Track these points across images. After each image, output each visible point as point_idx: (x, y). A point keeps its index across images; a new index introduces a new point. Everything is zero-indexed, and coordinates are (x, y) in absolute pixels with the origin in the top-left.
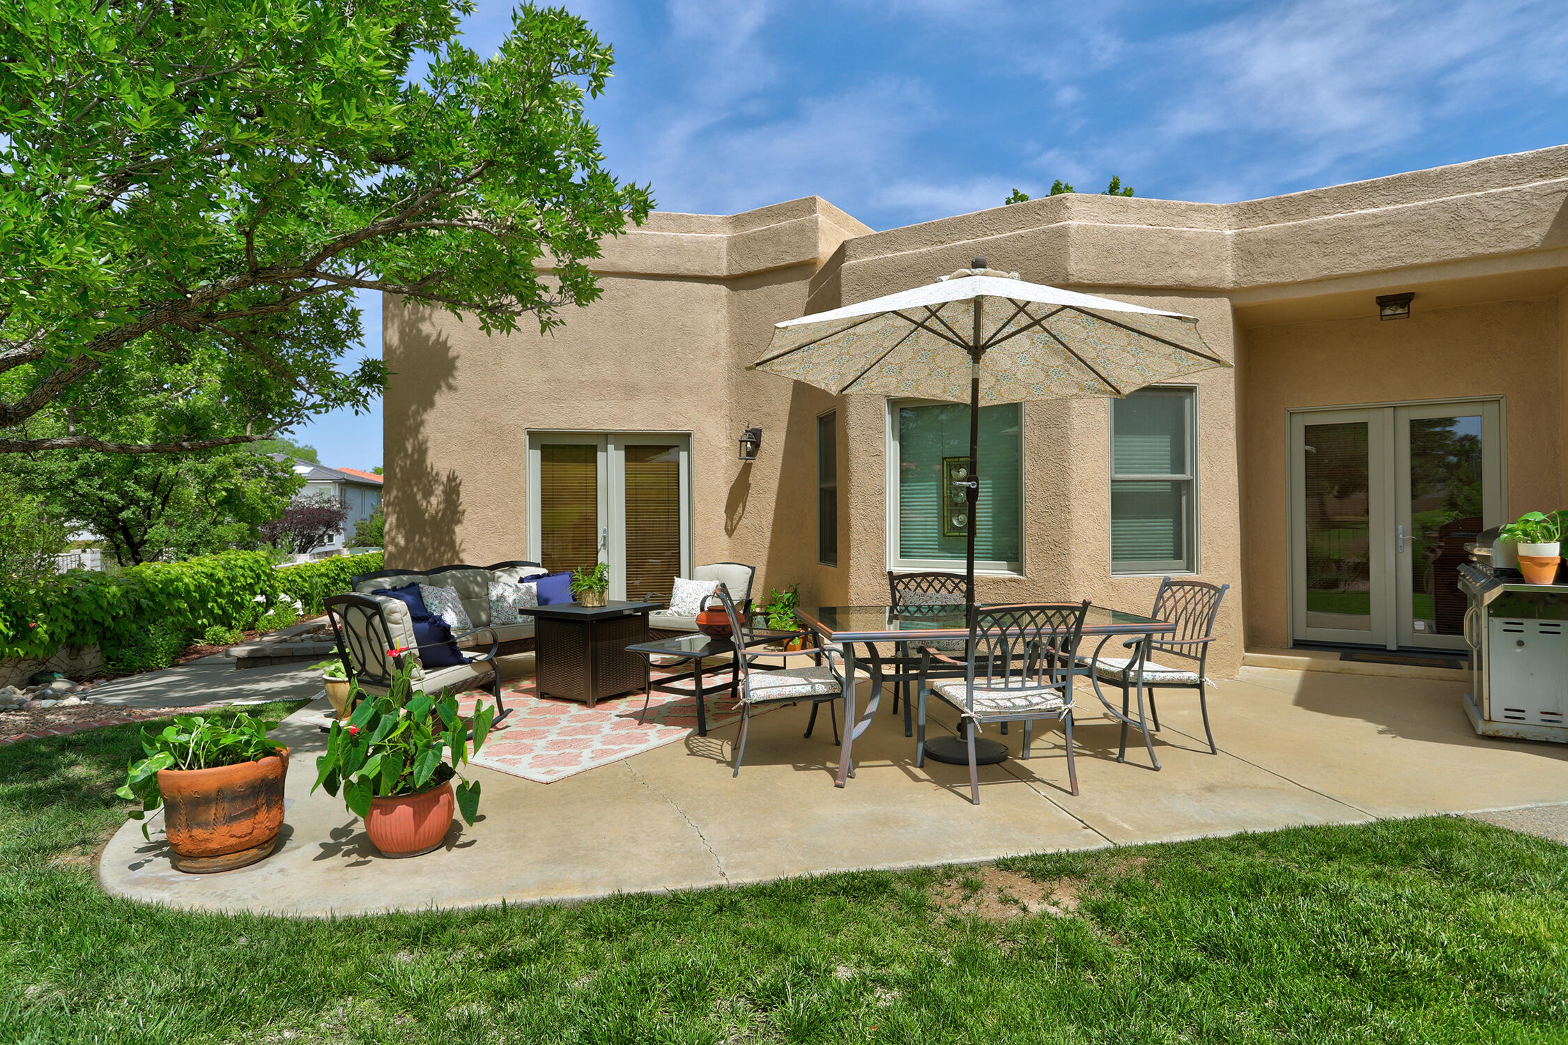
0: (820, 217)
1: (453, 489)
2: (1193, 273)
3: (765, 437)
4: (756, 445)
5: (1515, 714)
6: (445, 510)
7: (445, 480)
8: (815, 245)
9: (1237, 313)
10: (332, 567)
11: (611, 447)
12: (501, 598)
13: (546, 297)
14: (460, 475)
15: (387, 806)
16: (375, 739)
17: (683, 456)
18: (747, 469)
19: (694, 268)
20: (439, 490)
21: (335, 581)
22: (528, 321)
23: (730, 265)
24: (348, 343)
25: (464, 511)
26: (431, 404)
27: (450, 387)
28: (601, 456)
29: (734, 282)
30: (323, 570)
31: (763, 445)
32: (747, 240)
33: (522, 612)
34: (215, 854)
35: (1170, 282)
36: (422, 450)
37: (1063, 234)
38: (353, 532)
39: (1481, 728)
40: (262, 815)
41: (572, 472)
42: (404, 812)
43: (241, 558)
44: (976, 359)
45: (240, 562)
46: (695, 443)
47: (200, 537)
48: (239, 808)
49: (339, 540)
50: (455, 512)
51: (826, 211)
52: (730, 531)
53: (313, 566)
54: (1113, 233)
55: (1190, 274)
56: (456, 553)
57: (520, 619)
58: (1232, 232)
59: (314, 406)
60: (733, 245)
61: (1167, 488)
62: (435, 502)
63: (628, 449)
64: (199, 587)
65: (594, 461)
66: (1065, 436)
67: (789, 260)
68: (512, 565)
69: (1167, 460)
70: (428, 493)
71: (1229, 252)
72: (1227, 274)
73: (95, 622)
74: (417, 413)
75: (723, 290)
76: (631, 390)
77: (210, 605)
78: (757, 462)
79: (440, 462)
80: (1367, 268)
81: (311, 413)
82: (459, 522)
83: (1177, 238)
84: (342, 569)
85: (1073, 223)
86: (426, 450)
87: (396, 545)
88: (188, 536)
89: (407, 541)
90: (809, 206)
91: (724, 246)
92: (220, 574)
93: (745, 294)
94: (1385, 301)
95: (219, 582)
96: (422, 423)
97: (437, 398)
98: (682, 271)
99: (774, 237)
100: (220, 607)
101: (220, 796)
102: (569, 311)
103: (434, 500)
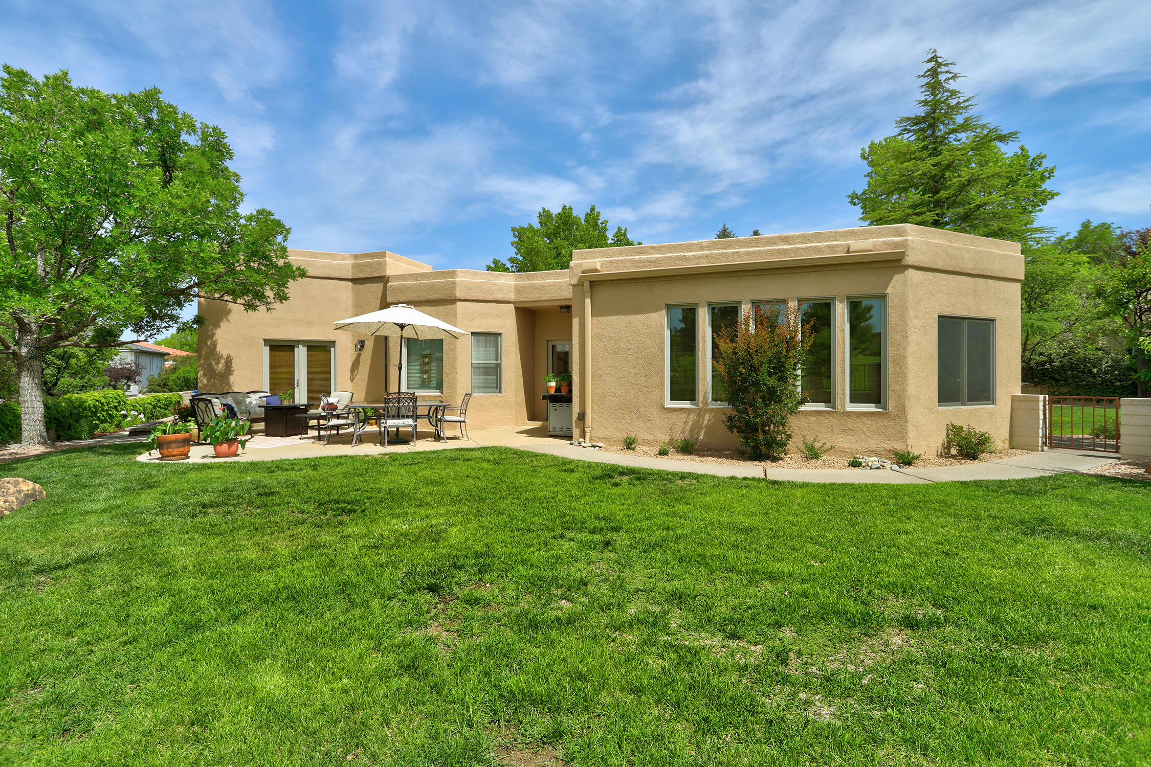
0: (387, 259)
1: (229, 361)
2: (500, 296)
3: (366, 343)
4: (362, 346)
5: (554, 429)
6: (225, 370)
7: (225, 357)
8: (385, 270)
9: (517, 309)
10: (153, 400)
11: (300, 346)
12: (251, 403)
13: (269, 300)
14: (232, 355)
15: (221, 444)
16: (218, 428)
17: (332, 350)
18: (359, 355)
19: (337, 275)
20: (223, 361)
21: (155, 407)
22: (262, 308)
23: (352, 274)
24: (185, 305)
25: (234, 370)
26: (219, 327)
27: (228, 320)
28: (296, 349)
29: (354, 281)
30: (149, 401)
31: (365, 346)
32: (360, 265)
33: (259, 407)
34: (174, 456)
35: (492, 299)
36: (215, 345)
37: (454, 283)
38: (145, 383)
39: (548, 433)
40: (186, 447)
41: (283, 355)
42: (225, 446)
43: (111, 392)
44: (402, 330)
45: (110, 395)
46: (336, 344)
47: (86, 383)
48: (180, 445)
49: (134, 388)
50: (230, 371)
51: (390, 257)
52: (352, 380)
53: (143, 399)
54: (472, 283)
55: (499, 297)
56: (230, 387)
57: (258, 409)
58: (513, 283)
59: (165, 327)
60: (354, 266)
61: (494, 366)
62: (221, 366)
63: (308, 347)
64: (95, 406)
65: (294, 351)
66: (455, 349)
67: (376, 275)
68: (256, 392)
69: (494, 357)
70: (217, 363)
71: (512, 289)
72: (512, 296)
73: (56, 418)
74: (212, 329)
75: (350, 284)
76: (309, 323)
77: (98, 415)
78: (363, 353)
79: (223, 349)
80: (548, 299)
81: (164, 330)
82: (232, 374)
83: (494, 284)
84: (159, 401)
85: (458, 279)
86: (216, 344)
87: (203, 383)
88: (81, 382)
89: (208, 381)
90: (383, 255)
91: (350, 267)
92: (103, 401)
93: (359, 286)
94: (562, 307)
95: (102, 404)
96: (215, 334)
97: (222, 324)
98: (332, 276)
99: (369, 265)
100: (103, 416)
101: (176, 441)
102: (277, 305)
103: (220, 366)
